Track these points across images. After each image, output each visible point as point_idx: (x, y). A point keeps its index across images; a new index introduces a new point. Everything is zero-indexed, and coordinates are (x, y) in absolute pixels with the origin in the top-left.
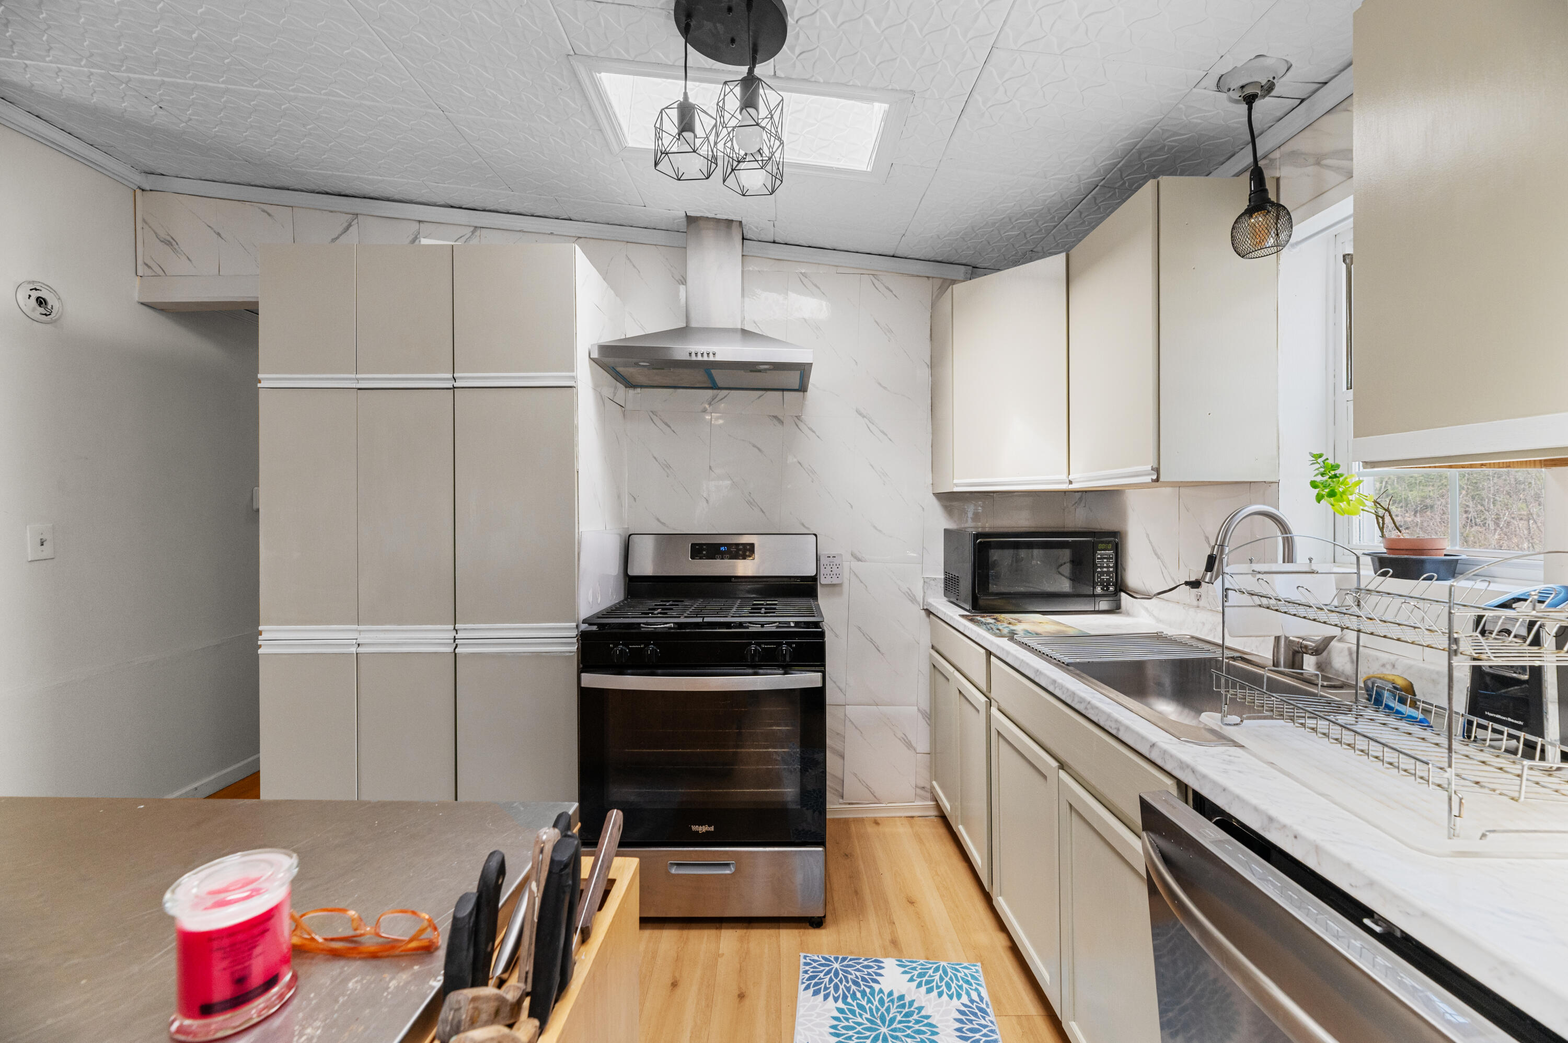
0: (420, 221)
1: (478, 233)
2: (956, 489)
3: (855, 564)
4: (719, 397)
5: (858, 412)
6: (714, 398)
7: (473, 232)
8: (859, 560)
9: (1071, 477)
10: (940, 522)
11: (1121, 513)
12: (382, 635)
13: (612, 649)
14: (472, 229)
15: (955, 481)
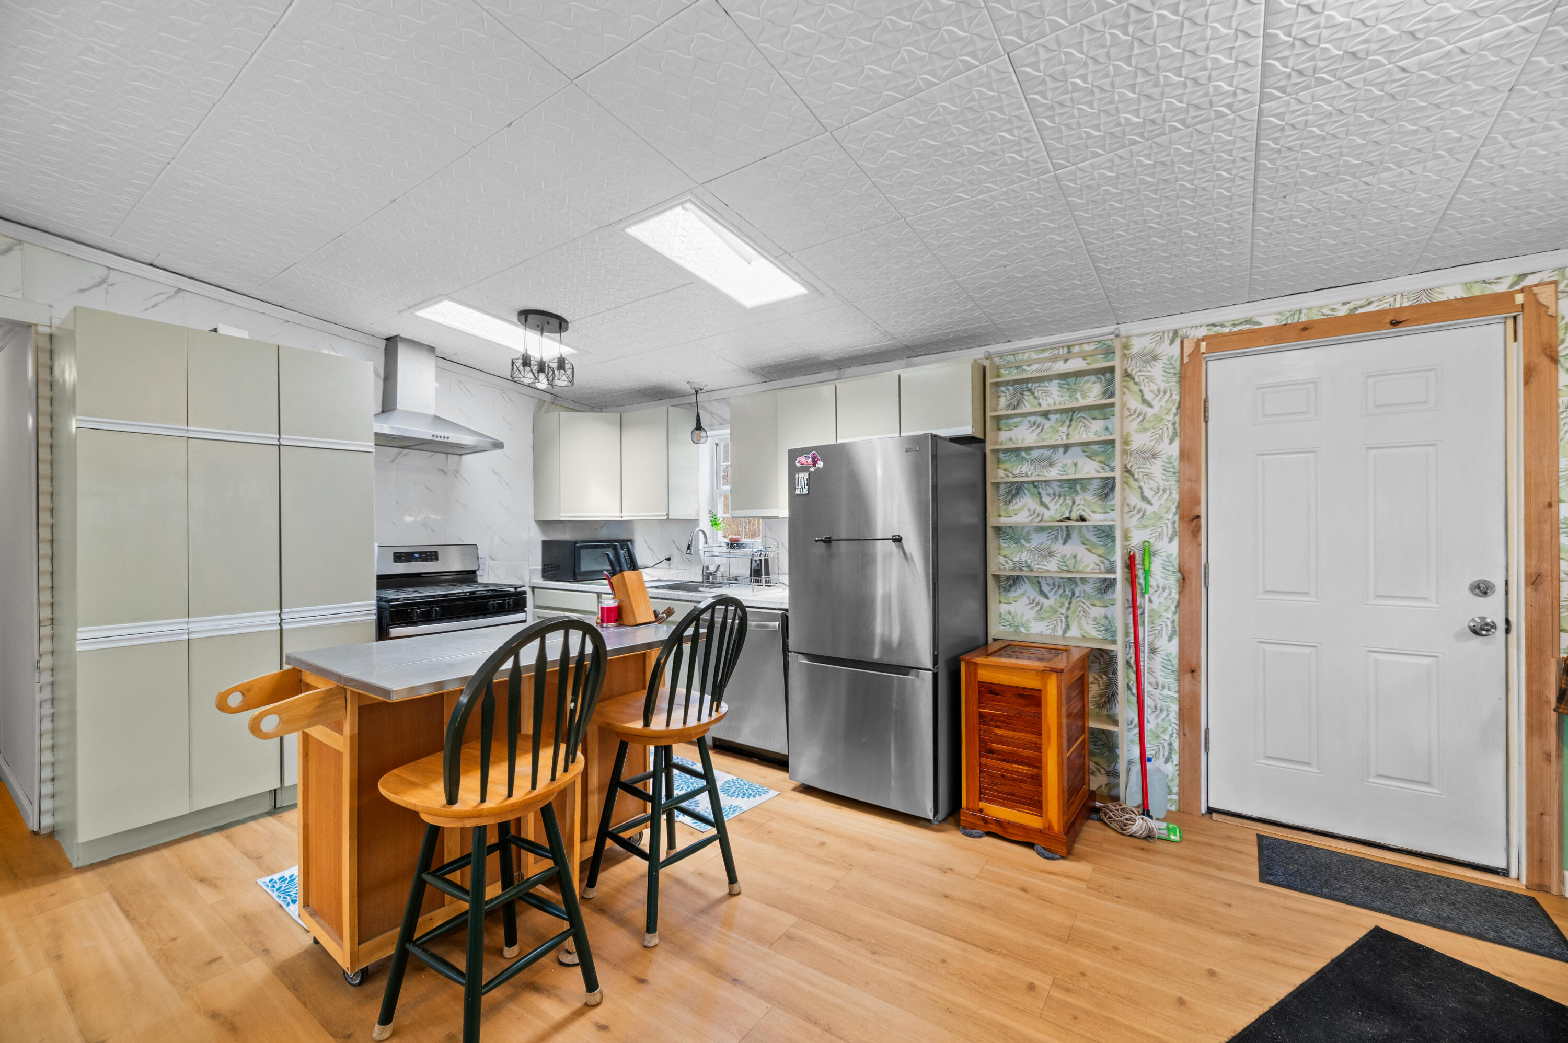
0: (110, 268)
1: (182, 294)
2: (562, 519)
3: (492, 562)
4: (403, 454)
5: (493, 471)
6: (399, 454)
7: (176, 293)
8: (494, 560)
9: (623, 515)
10: (537, 537)
11: (631, 531)
12: (211, 623)
13: (410, 613)
14: (176, 289)
15: (562, 515)
